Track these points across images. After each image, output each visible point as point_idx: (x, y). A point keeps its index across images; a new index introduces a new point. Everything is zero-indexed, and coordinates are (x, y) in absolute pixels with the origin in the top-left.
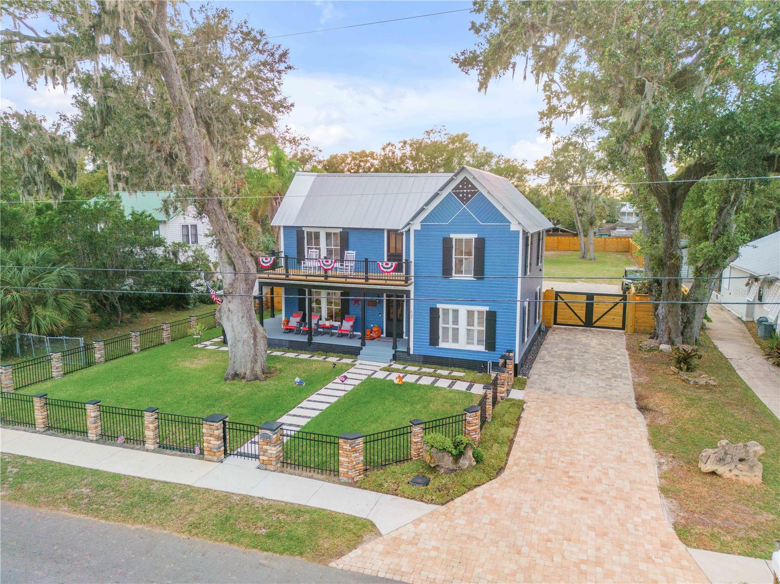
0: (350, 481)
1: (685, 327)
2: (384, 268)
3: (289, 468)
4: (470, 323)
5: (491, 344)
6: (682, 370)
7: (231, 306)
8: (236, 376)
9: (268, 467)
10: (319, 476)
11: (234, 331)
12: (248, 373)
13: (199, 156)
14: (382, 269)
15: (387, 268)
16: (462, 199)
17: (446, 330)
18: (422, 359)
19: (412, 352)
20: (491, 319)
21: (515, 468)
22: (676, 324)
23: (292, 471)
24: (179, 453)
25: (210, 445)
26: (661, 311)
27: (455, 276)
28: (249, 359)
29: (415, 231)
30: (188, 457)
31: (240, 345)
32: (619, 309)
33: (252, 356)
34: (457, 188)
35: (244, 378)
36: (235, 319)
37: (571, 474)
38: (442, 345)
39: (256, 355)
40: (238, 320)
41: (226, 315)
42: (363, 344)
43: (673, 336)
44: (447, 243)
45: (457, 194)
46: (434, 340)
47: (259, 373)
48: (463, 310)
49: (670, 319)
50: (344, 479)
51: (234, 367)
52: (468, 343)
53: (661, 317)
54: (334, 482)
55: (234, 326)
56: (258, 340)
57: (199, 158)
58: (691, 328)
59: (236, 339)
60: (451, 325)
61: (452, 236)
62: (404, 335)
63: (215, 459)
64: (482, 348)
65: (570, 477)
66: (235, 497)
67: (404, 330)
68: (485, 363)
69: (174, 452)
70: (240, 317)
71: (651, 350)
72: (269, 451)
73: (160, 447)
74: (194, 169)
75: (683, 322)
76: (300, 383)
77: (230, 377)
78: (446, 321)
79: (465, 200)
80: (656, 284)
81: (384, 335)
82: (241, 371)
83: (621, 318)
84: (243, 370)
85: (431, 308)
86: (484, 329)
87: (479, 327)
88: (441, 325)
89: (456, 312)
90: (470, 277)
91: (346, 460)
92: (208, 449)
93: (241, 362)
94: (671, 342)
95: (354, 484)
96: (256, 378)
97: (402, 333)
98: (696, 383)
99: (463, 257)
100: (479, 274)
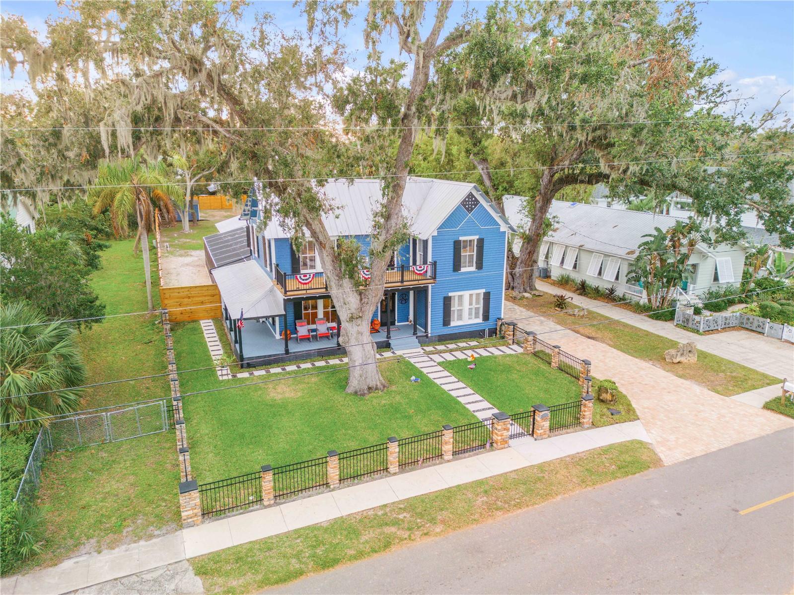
0: (591, 425)
2: (418, 271)
3: (552, 433)
4: (471, 302)
5: (486, 317)
8: (370, 389)
10: (570, 430)
11: (364, 350)
12: (378, 384)
14: (416, 271)
15: (420, 270)
16: (467, 209)
17: (453, 312)
18: (437, 339)
19: (429, 335)
20: (487, 296)
24: (472, 453)
27: (463, 270)
29: (433, 236)
30: (481, 452)
31: (370, 361)
34: (464, 200)
35: (377, 389)
38: (452, 324)
42: (389, 337)
43: (526, 286)
44: (457, 244)
45: (464, 206)
46: (446, 322)
47: (383, 381)
48: (466, 294)
49: (525, 275)
50: (587, 426)
51: (367, 382)
52: (469, 319)
54: (582, 430)
59: (366, 357)
61: (460, 238)
64: (480, 320)
68: (483, 332)
69: (467, 455)
71: (521, 298)
73: (454, 455)
76: (416, 381)
77: (366, 392)
78: (454, 305)
79: (470, 210)
82: (372, 384)
84: (374, 383)
85: (444, 297)
86: (482, 306)
87: (477, 306)
88: (451, 309)
89: (460, 297)
90: (473, 269)
91: (589, 413)
93: (371, 376)
95: (593, 427)
96: (384, 386)
98: (579, 316)
99: (468, 254)
100: (480, 266)
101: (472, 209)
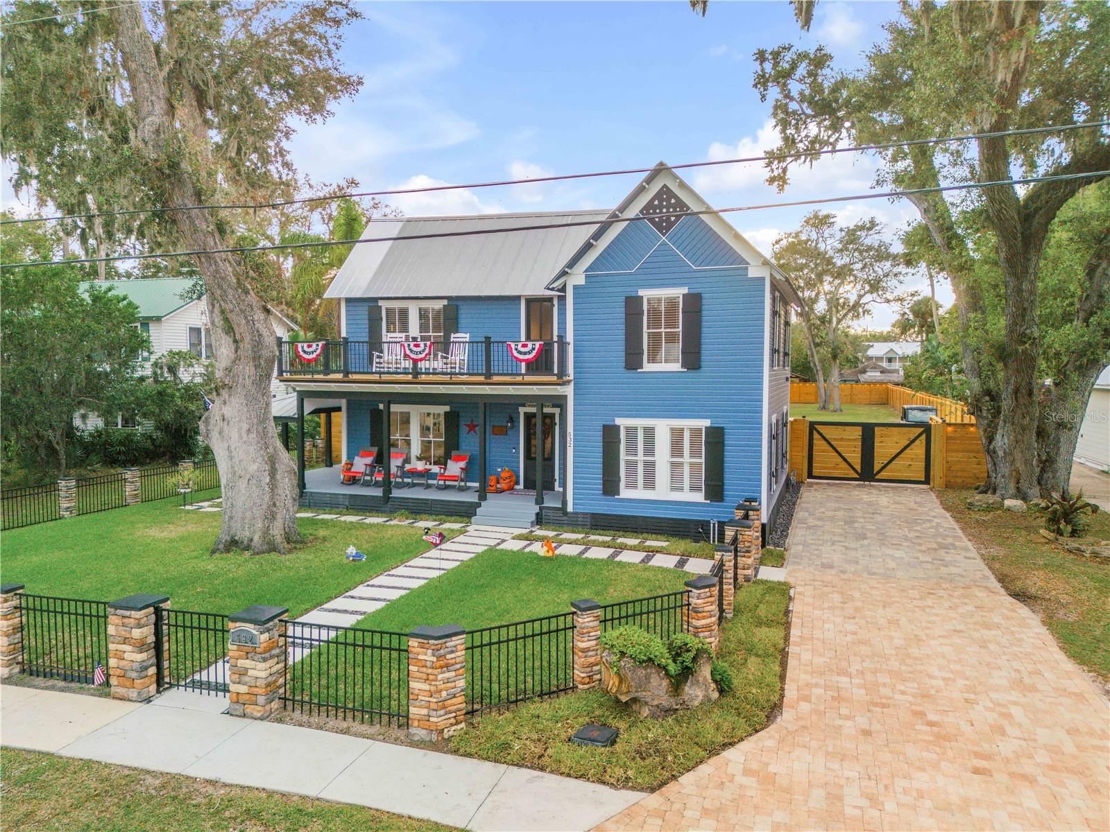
0: (434, 737)
1: (1043, 470)
2: (520, 353)
3: (298, 712)
4: (676, 449)
5: (715, 490)
6: (1062, 535)
7: (228, 411)
8: (233, 544)
9: (249, 709)
10: (365, 728)
11: (231, 458)
12: (256, 538)
13: (152, 93)
14: (515, 354)
15: (525, 353)
16: (658, 226)
17: (632, 465)
18: (588, 522)
19: (570, 509)
20: (715, 440)
21: (804, 707)
22: (1027, 462)
23: (305, 718)
24: (62, 684)
25: (123, 663)
26: (1002, 441)
27: (648, 367)
28: (259, 513)
29: (575, 287)
30: (80, 691)
31: (242, 484)
32: (918, 449)
33: (265, 506)
34: (649, 205)
35: (248, 548)
36: (235, 435)
37: (932, 717)
38: (625, 493)
39: (274, 505)
40: (241, 437)
41: (217, 429)
42: (483, 497)
43: (1024, 485)
44: (633, 304)
45: (650, 217)
46: (610, 486)
47: (279, 539)
48: (663, 428)
49: (1018, 455)
50: (419, 733)
51: (230, 527)
52: (673, 489)
53: (1001, 453)
54: (396, 741)
55: (232, 448)
56: (278, 477)
57: (154, 98)
58: (1055, 472)
59: (235, 472)
60: (640, 457)
61: (641, 293)
62: (557, 484)
63: (133, 694)
64: (699, 497)
65: (931, 724)
66: (149, 780)
67: (557, 477)
68: (705, 525)
69: (51, 682)
70: (244, 430)
71: (989, 508)
72: (251, 673)
73: (23, 671)
74: (144, 119)
75: (1040, 461)
76: (357, 558)
77: (221, 546)
78: (632, 450)
79: (664, 226)
80: (987, 398)
81: (521, 486)
82: (243, 534)
83: (923, 464)
84: (247, 534)
85: (604, 426)
86: (703, 460)
87: (694, 461)
88: (623, 456)
89: (650, 433)
90: (676, 367)
91: (426, 687)
92: (118, 672)
93: (243, 519)
94: (1021, 494)
95: (441, 744)
96: (272, 548)
97: (553, 480)
98: (1095, 555)
99: (663, 330)
100: (692, 359)
101: (670, 225)
